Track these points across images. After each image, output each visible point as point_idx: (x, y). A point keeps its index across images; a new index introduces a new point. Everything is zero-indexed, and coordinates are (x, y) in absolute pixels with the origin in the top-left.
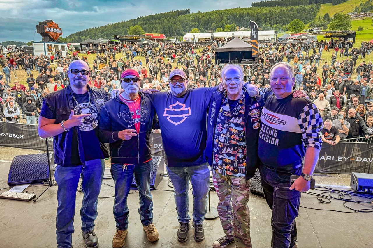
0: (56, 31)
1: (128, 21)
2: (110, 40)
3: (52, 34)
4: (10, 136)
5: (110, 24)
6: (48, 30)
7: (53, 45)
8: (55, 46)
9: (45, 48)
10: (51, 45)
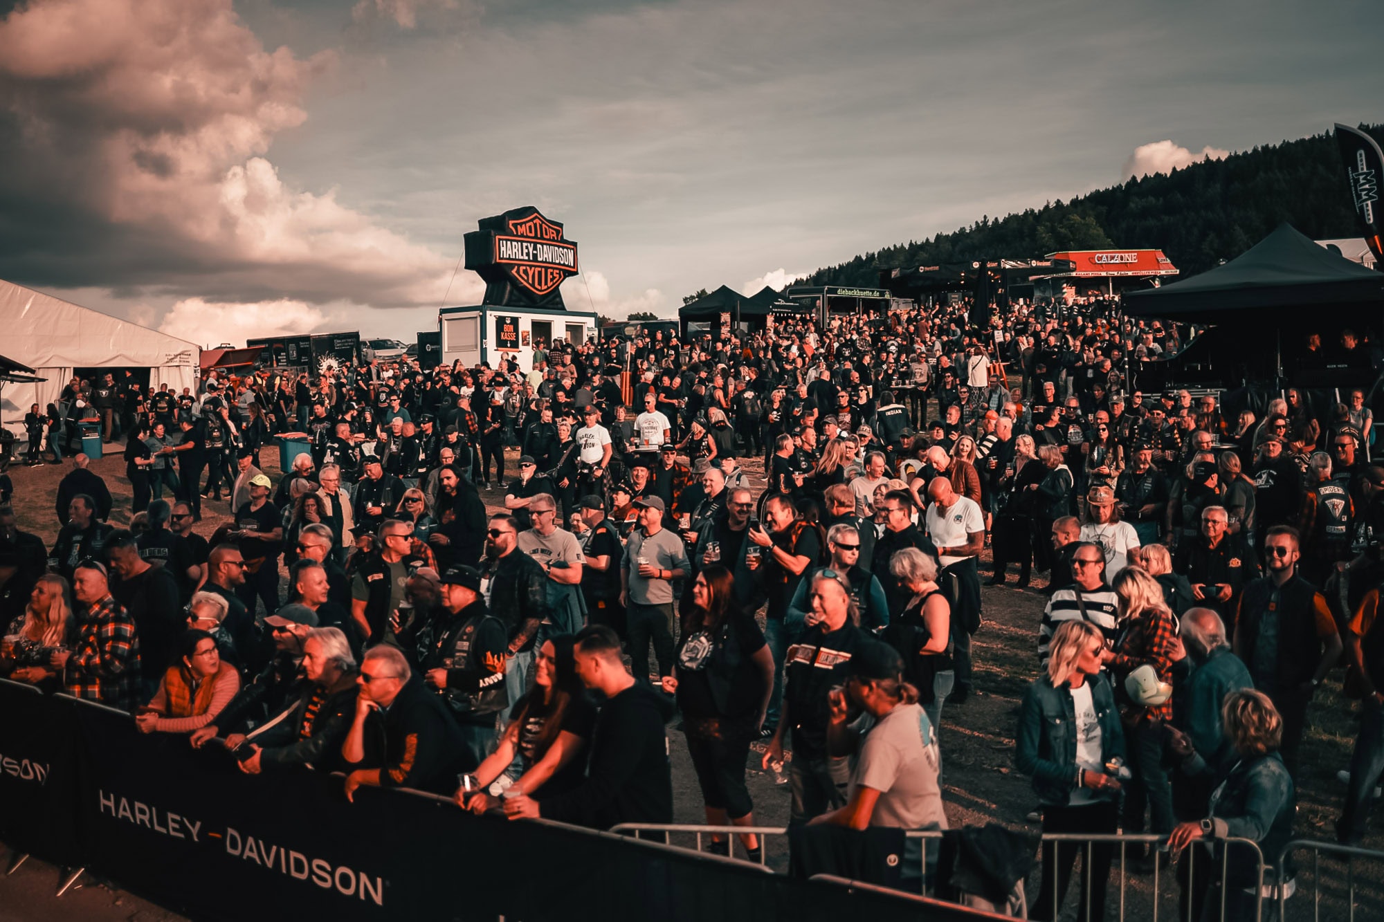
0: (547, 253)
1: (1075, 202)
2: (835, 291)
3: (526, 272)
4: (294, 874)
5: (985, 222)
6: (508, 250)
7: (526, 321)
8: (535, 324)
9: (483, 335)
10: (515, 321)
